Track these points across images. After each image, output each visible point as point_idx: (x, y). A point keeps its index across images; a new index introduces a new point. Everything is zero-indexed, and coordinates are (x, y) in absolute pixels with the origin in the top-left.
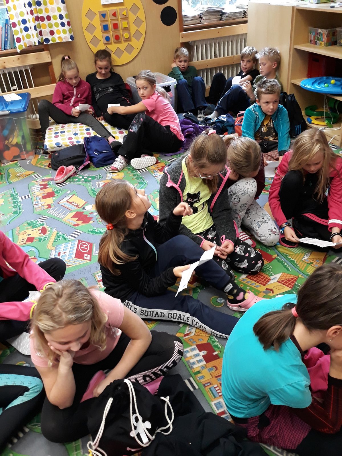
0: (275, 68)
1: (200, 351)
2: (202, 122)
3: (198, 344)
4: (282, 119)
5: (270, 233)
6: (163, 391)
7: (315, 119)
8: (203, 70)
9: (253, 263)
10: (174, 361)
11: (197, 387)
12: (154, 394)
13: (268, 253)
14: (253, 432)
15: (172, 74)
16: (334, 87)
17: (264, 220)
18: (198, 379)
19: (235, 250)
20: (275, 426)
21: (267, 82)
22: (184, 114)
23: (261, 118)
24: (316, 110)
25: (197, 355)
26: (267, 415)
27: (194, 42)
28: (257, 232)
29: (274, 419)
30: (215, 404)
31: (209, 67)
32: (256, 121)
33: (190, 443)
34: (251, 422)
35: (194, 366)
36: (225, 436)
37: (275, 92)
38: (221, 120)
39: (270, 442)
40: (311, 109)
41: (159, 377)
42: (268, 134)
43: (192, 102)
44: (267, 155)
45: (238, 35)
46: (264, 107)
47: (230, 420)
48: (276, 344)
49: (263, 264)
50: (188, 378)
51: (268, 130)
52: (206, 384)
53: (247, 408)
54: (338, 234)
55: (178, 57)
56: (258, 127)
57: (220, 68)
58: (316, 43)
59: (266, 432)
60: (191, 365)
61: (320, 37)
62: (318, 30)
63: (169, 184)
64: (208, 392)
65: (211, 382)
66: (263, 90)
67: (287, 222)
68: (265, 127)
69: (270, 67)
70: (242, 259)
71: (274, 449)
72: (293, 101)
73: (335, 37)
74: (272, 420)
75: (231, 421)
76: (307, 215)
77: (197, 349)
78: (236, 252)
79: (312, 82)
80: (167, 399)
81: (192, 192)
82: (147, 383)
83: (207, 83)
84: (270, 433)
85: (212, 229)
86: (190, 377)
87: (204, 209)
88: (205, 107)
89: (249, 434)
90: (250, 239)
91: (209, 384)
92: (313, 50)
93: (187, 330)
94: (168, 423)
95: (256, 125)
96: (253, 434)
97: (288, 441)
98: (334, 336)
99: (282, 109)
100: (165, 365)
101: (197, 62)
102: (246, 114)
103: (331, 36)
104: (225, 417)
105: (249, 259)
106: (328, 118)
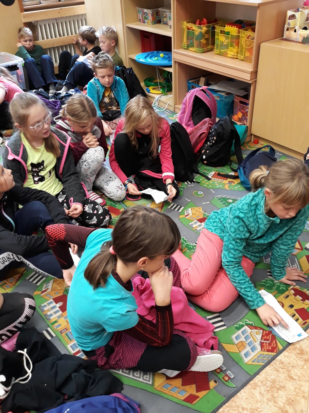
0: (114, 46)
1: (57, 303)
2: (53, 97)
3: (55, 297)
4: (121, 90)
5: (118, 189)
6: (20, 345)
7: (153, 89)
8: (50, 49)
9: (101, 218)
10: (27, 316)
11: (54, 335)
12: (12, 350)
13: (117, 208)
14: (102, 361)
15: (19, 54)
16: (164, 59)
17: (111, 179)
18: (55, 327)
19: (84, 209)
20: (118, 352)
21: (99, 58)
22: (34, 90)
23: (102, 90)
24: (153, 81)
25: (54, 307)
26: (111, 344)
27: (37, 21)
28: (106, 190)
29: (117, 346)
30: (71, 346)
31: (55, 46)
32: (98, 93)
33: (46, 385)
34: (99, 353)
35: (52, 318)
36: (76, 371)
37: (107, 66)
38: (70, 94)
39: (117, 366)
40: (150, 81)
41: (15, 334)
42: (111, 104)
43: (42, 79)
44: (112, 122)
45: (78, 15)
46: (102, 81)
47: (84, 357)
48: (102, 281)
49: (110, 218)
50: (46, 329)
51: (110, 100)
52: (62, 330)
53: (92, 342)
54: (170, 184)
55: (22, 36)
56: (101, 98)
57: (66, 46)
58: (144, 22)
59: (112, 358)
60: (48, 317)
61: (146, 16)
62: (144, 10)
63: (11, 157)
64: (65, 337)
65: (67, 328)
66: (97, 64)
67: (128, 180)
68: (107, 98)
69: (109, 45)
70: (91, 216)
71: (123, 372)
72: (131, 74)
73: (159, 16)
74: (116, 347)
75: (86, 357)
76: (144, 172)
77: (54, 302)
78: (85, 210)
79: (145, 56)
80: (24, 352)
81: (35, 162)
82: (5, 342)
83: (56, 61)
84: (115, 359)
85: (61, 193)
86: (48, 327)
87: (51, 176)
88: (56, 83)
89: (98, 364)
90: (101, 198)
91: (65, 330)
92: (143, 28)
93: (44, 288)
94: (26, 373)
95: (99, 97)
96: (102, 363)
97: (130, 361)
98: (143, 265)
99: (119, 80)
100: (18, 321)
101: (42, 42)
102: (88, 87)
103: (155, 15)
104: (80, 355)
105: (98, 216)
106: (163, 87)
